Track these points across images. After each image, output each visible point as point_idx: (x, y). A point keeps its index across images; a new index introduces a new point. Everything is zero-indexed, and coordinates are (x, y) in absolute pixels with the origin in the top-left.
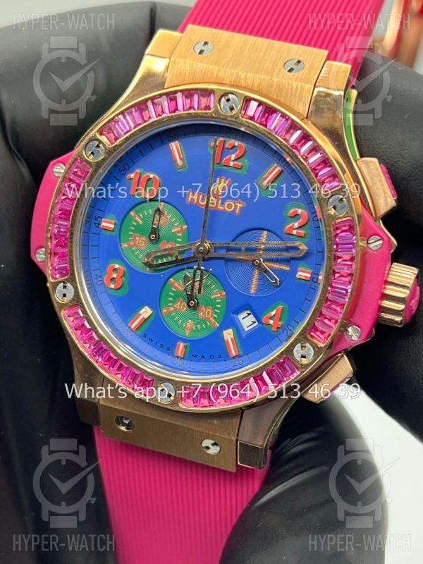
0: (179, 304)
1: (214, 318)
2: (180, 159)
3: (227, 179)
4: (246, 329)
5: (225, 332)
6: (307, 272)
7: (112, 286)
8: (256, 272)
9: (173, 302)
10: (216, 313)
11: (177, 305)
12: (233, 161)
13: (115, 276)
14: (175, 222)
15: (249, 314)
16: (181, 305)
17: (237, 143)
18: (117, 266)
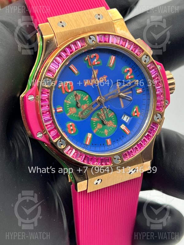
0: (98, 126)
1: (114, 124)
2: (76, 70)
3: (96, 70)
4: (127, 122)
5: (121, 127)
6: (140, 90)
7: (72, 132)
8: (121, 99)
9: (96, 126)
10: (114, 122)
11: (98, 127)
12: (96, 62)
13: (72, 128)
14: (83, 96)
15: (124, 116)
16: (100, 126)
17: (94, 55)
18: (71, 124)
